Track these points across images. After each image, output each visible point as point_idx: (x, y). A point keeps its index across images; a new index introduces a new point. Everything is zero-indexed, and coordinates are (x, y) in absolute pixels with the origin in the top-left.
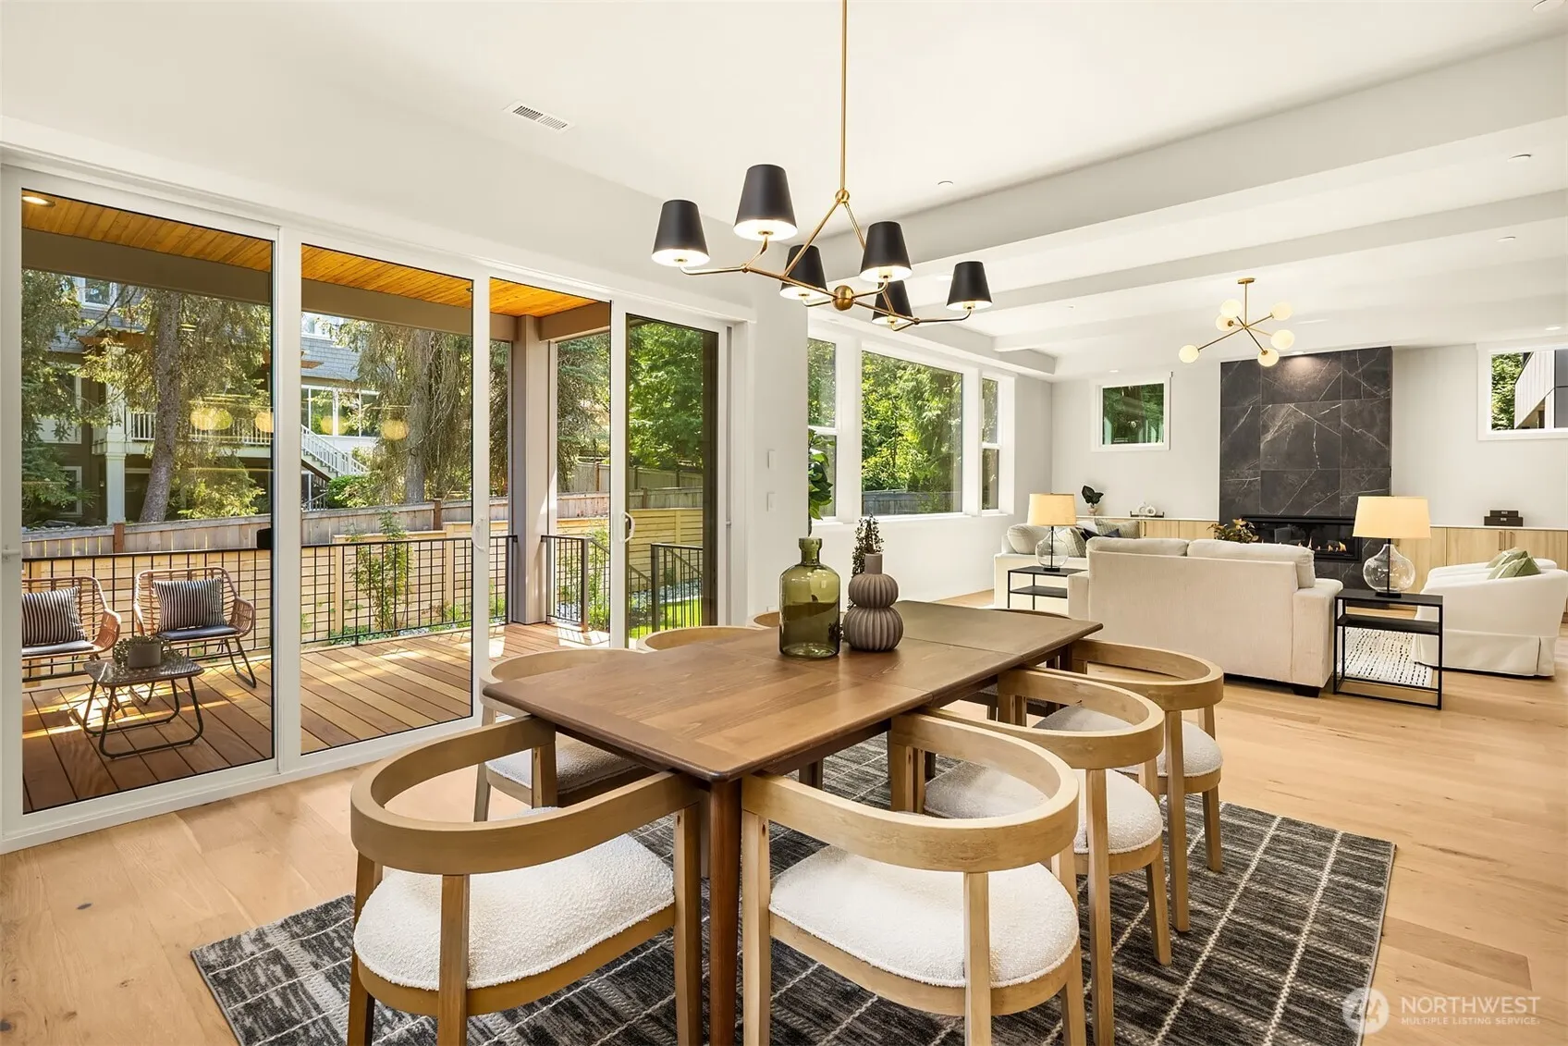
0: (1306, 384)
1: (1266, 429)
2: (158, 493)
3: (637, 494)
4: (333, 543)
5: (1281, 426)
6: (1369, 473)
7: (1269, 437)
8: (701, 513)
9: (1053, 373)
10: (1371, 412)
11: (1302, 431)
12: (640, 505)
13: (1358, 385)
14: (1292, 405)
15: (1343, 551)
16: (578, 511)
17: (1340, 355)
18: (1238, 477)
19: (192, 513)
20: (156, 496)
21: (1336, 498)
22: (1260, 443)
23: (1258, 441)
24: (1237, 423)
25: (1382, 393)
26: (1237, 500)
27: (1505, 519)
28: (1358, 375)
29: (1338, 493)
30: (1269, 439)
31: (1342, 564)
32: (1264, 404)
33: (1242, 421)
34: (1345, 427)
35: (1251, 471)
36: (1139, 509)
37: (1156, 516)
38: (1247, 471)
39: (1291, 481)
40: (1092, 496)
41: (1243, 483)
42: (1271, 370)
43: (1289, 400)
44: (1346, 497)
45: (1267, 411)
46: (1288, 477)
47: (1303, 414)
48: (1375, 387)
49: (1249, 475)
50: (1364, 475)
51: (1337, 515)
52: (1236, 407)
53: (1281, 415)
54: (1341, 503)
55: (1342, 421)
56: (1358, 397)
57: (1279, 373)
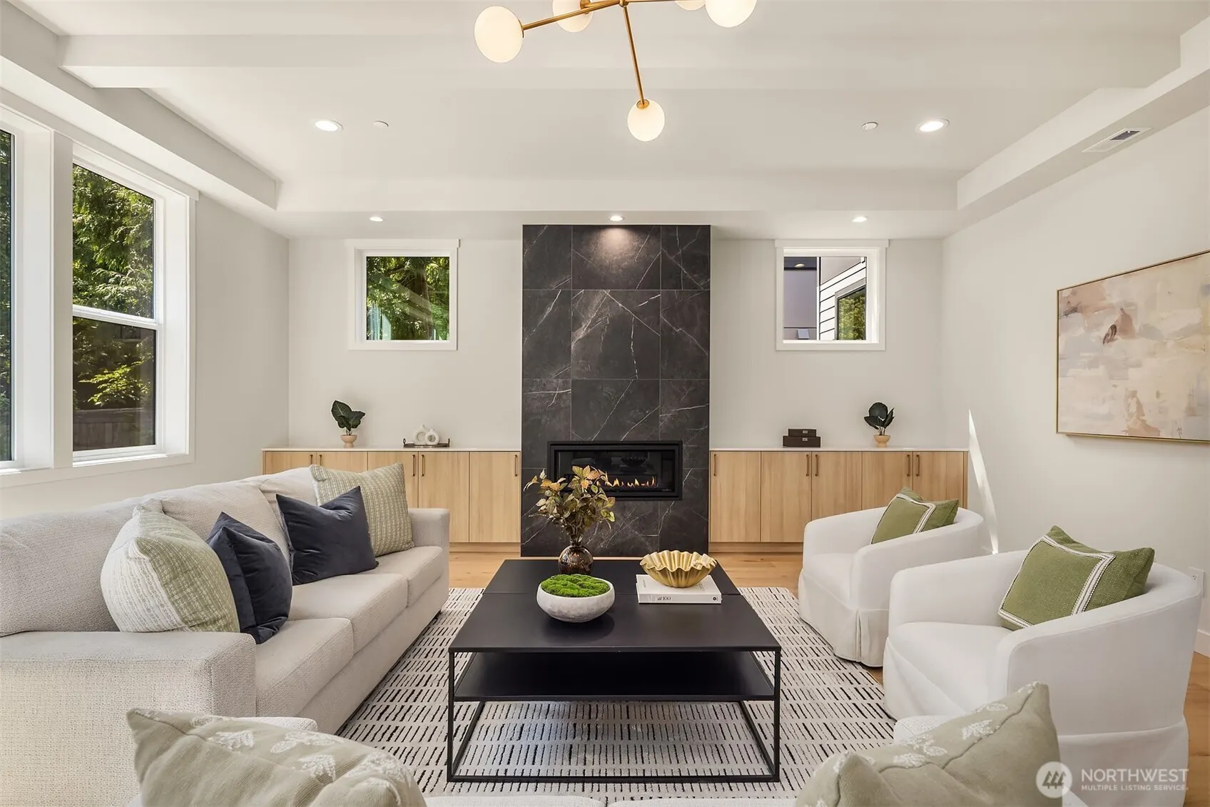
0: (624, 265)
1: (577, 322)
5: (594, 321)
6: (689, 384)
7: (581, 333)
9: (275, 208)
10: (690, 307)
11: (618, 327)
13: (677, 270)
14: (607, 292)
17: (659, 229)
18: (544, 389)
21: (655, 417)
22: (570, 341)
23: (569, 338)
24: (543, 312)
25: (702, 284)
26: (543, 421)
27: (806, 439)
28: (677, 259)
29: (657, 411)
30: (581, 337)
31: (662, 502)
32: (577, 287)
33: (550, 309)
34: (665, 324)
35: (560, 381)
36: (415, 435)
37: (439, 445)
38: (555, 381)
39: (605, 395)
40: (347, 417)
41: (550, 397)
42: (583, 243)
43: (604, 285)
44: (665, 416)
45: (578, 298)
46: (604, 390)
47: (620, 305)
48: (695, 275)
49: (557, 386)
50: (684, 387)
51: (656, 440)
52: (541, 290)
53: (595, 305)
54: (661, 424)
55: (661, 316)
56: (677, 286)
57: (593, 247)
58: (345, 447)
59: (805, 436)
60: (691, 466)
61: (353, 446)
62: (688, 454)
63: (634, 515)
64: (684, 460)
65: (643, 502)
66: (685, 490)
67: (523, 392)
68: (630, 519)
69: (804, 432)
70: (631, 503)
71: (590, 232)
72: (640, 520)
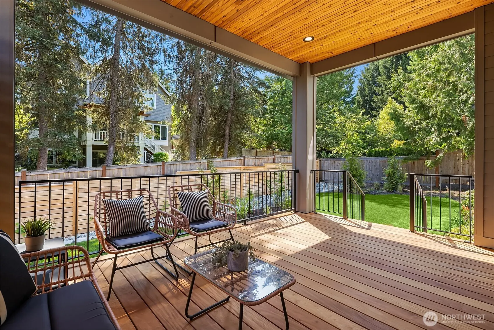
2: (110, 156)
3: (272, 157)
4: (176, 174)
8: (292, 165)
12: (272, 161)
16: (253, 163)
19: (119, 164)
20: (110, 157)
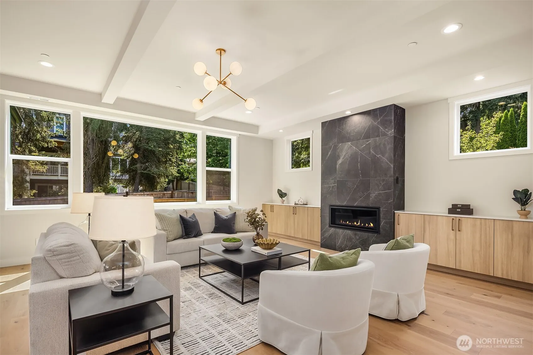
0: (356, 131)
1: (339, 157)
5: (345, 155)
6: (383, 180)
7: (340, 161)
9: (258, 134)
10: (384, 144)
11: (354, 158)
13: (378, 128)
14: (349, 143)
15: (372, 226)
17: (370, 112)
18: (328, 184)
21: (368, 196)
22: (336, 165)
23: (336, 164)
24: (327, 154)
25: (389, 133)
26: (327, 196)
27: (459, 210)
28: (378, 123)
29: (369, 193)
30: (340, 163)
31: (371, 234)
32: (339, 143)
33: (330, 153)
34: (373, 154)
35: (333, 181)
36: (297, 200)
37: (304, 204)
38: (331, 181)
39: (349, 186)
40: (282, 195)
41: (330, 187)
42: (341, 125)
43: (349, 140)
44: (373, 195)
45: (339, 147)
46: (348, 184)
47: (354, 148)
48: (386, 129)
49: (332, 183)
50: (381, 182)
51: (369, 206)
52: (327, 146)
53: (345, 149)
54: (371, 199)
55: (371, 150)
56: (378, 136)
57: (344, 125)
58: (281, 204)
59: (459, 208)
60: (384, 219)
61: (283, 203)
62: (383, 213)
63: (360, 238)
64: (381, 215)
65: (363, 233)
66: (381, 230)
67: (321, 185)
68: (358, 239)
69: (458, 206)
70: (358, 232)
71: (343, 120)
72: (362, 240)
